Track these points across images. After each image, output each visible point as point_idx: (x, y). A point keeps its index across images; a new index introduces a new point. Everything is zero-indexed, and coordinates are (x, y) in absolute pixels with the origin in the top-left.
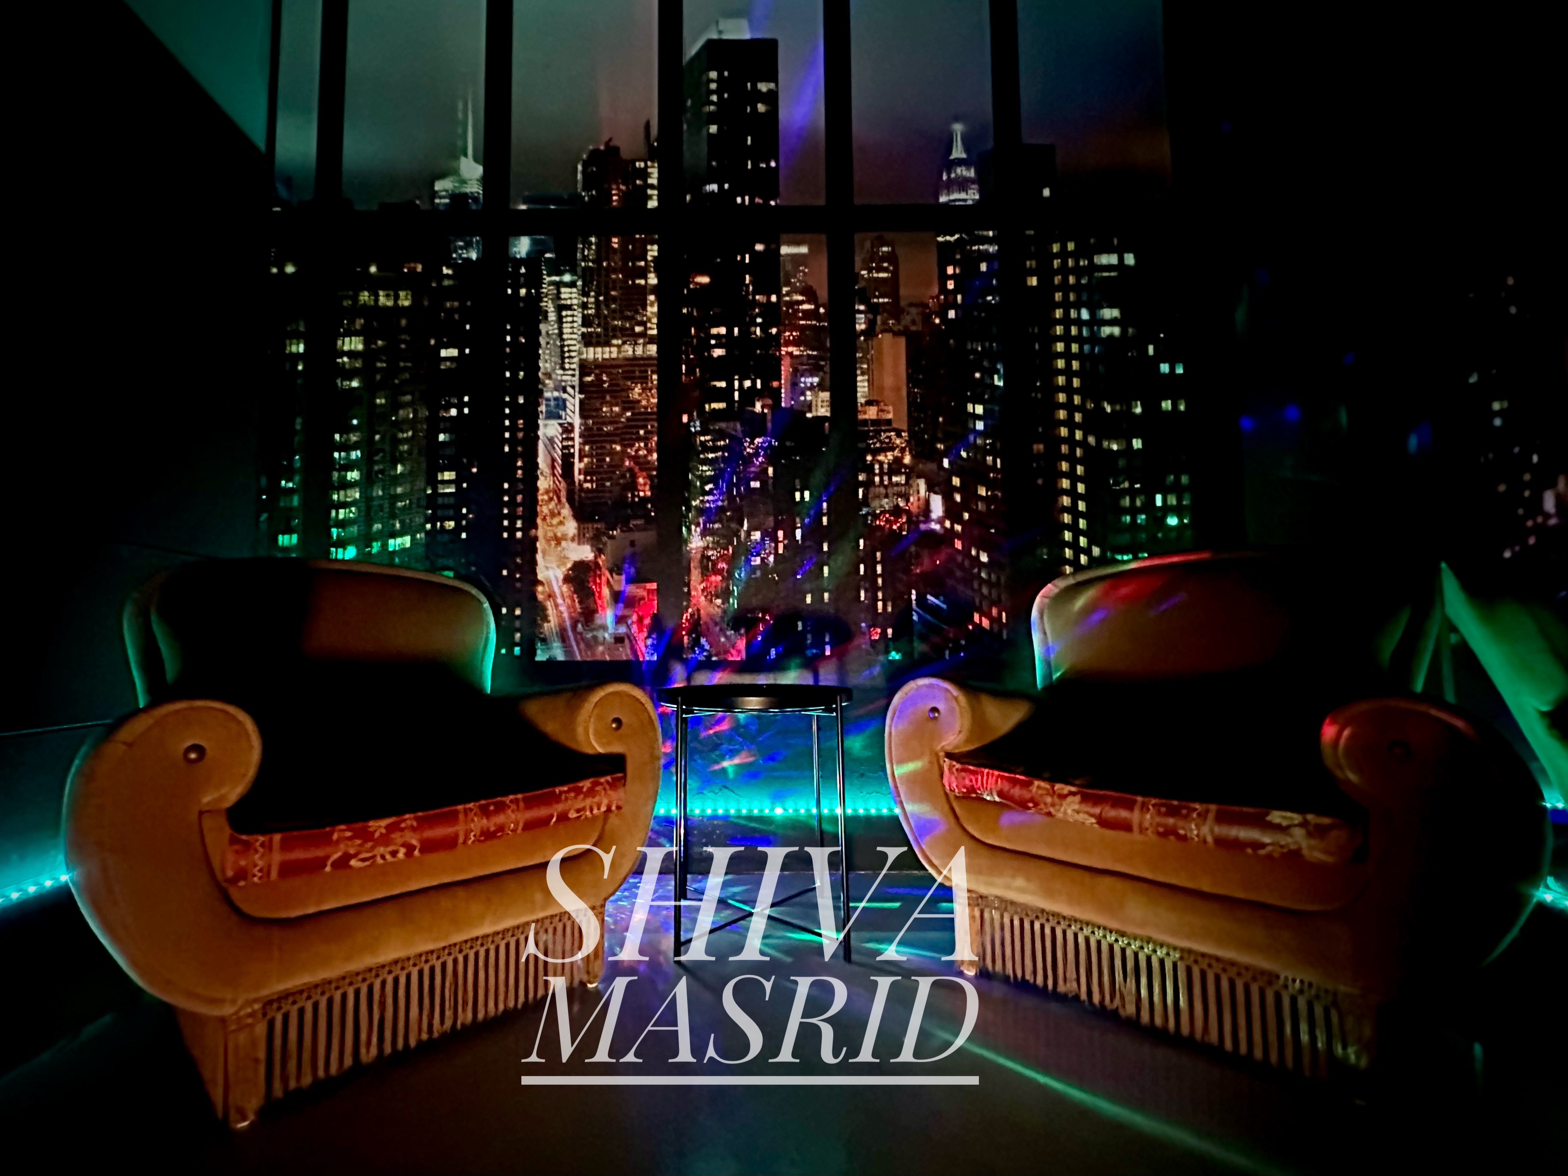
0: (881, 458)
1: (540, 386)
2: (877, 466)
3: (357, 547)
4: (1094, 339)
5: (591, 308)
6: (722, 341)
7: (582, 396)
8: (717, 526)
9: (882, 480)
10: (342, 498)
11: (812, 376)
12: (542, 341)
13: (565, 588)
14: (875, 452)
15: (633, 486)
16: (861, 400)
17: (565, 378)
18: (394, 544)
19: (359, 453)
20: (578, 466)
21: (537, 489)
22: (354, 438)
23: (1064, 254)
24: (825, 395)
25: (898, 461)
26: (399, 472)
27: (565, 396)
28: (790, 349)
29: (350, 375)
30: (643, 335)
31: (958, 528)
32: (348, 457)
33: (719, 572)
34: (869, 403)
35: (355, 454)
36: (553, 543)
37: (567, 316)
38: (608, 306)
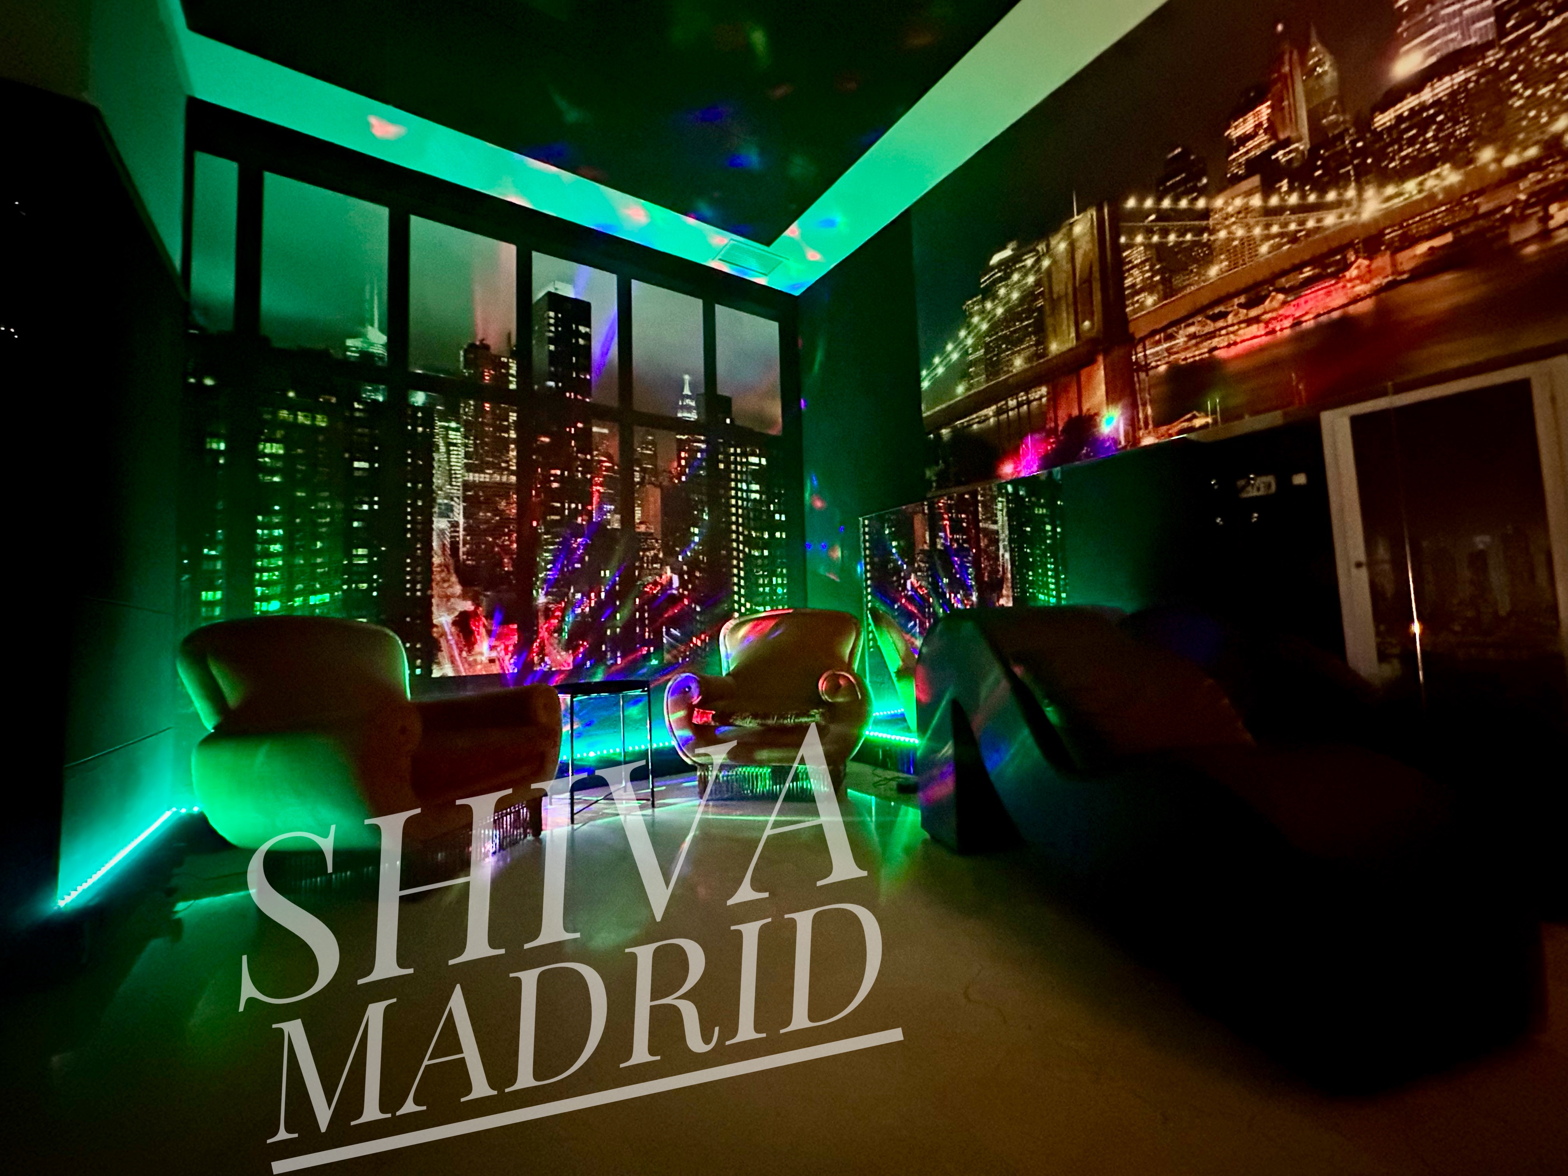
0: (648, 553)
1: (434, 495)
2: (645, 558)
3: (280, 601)
4: (748, 499)
5: (470, 447)
6: (557, 478)
7: (465, 504)
8: (555, 590)
9: (648, 566)
10: (265, 565)
11: (611, 505)
12: (436, 465)
13: (453, 629)
14: (645, 550)
15: (501, 565)
16: (637, 521)
17: (452, 491)
18: (314, 600)
19: (281, 532)
20: (462, 549)
21: (432, 564)
22: (276, 520)
23: (735, 454)
24: (618, 516)
25: (656, 556)
26: (318, 547)
27: (453, 503)
28: (598, 488)
29: (273, 472)
30: (507, 469)
31: (686, 593)
32: (270, 534)
33: (557, 618)
34: (641, 523)
35: (278, 532)
36: (445, 600)
37: (453, 450)
38: (483, 448)
